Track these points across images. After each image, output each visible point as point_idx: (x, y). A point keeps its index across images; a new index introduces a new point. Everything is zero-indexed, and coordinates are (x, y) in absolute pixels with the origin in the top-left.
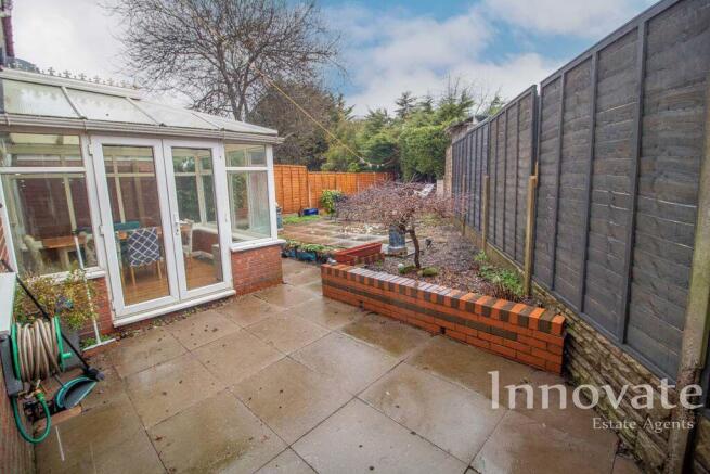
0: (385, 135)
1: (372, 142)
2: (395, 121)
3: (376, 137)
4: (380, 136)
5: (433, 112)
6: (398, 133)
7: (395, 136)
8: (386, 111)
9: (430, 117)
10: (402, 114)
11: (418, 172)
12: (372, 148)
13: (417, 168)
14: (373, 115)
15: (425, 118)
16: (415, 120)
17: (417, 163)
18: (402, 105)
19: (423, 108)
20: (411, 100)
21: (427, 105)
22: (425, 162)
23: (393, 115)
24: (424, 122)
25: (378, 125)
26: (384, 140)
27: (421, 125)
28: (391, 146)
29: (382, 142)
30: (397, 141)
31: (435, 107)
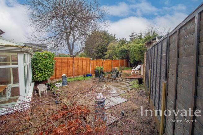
0: (125, 47)
1: (120, 49)
2: (129, 42)
3: (121, 47)
4: (123, 47)
5: (142, 39)
6: (129, 46)
7: (128, 47)
8: (126, 39)
9: (141, 41)
10: (132, 40)
11: (135, 60)
12: (120, 51)
13: (135, 59)
14: (121, 40)
15: (139, 41)
16: (136, 42)
17: (135, 57)
18: (132, 37)
19: (139, 38)
20: (135, 35)
21: (140, 36)
22: (138, 57)
23: (128, 40)
24: (139, 42)
25: (123, 43)
26: (124, 48)
27: (138, 43)
28: (127, 51)
29: (123, 49)
30: (129, 49)
31: (143, 37)
